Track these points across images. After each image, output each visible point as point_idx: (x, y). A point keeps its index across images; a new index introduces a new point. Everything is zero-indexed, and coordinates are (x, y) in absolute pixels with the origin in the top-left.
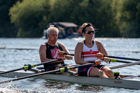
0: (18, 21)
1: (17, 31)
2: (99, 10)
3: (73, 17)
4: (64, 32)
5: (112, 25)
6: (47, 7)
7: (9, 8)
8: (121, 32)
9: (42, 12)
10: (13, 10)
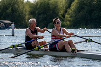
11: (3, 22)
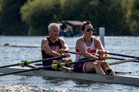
0: (29, 19)
1: (28, 29)
2: (109, 9)
3: (83, 16)
4: (72, 30)
5: (122, 23)
6: (57, 6)
7: (20, 7)
8: (131, 30)
9: (53, 11)
10: (24, 8)
11: (71, 25)
